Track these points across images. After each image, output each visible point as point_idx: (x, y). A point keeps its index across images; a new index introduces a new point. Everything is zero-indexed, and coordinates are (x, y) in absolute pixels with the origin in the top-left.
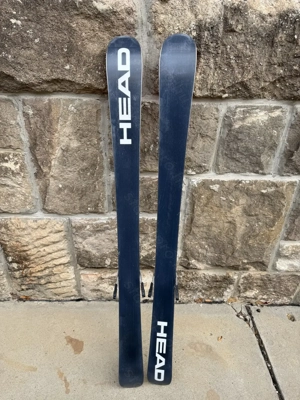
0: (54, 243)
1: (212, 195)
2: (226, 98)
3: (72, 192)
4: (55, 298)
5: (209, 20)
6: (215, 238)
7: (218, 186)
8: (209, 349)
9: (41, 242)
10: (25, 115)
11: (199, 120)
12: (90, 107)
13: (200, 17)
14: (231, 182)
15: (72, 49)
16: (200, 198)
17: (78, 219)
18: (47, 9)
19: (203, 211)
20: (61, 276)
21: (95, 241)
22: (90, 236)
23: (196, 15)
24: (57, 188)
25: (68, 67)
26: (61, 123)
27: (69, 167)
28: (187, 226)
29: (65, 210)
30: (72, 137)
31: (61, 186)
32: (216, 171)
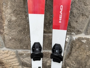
1: (82, 45)
3: (16, 40)
6: (79, 60)
7: (86, 40)
9: (7, 58)
11: (83, 5)
16: (76, 45)
17: (20, 51)
21: (28, 59)
24: (9, 39)
26: (5, 7)
27: (13, 29)
28: (67, 56)
29: (14, 48)
30: (12, 15)
31: (10, 38)
32: (85, 33)
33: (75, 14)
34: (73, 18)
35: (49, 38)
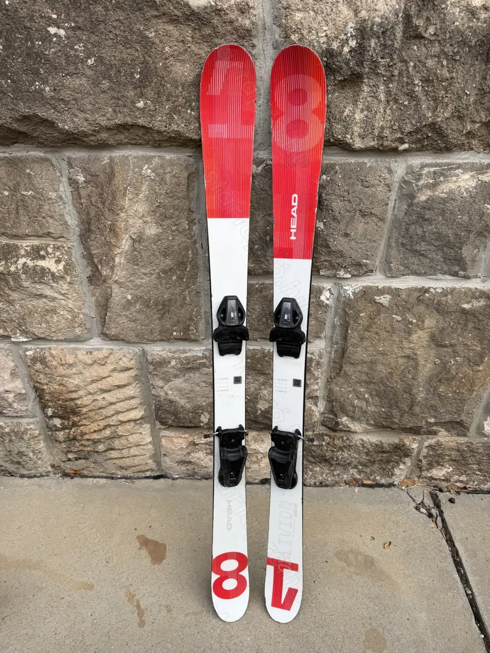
0: (119, 387)
1: (379, 312)
2: (405, 151)
3: (148, 307)
4: (120, 473)
5: (378, 20)
6: (382, 382)
7: (388, 297)
8: (369, 563)
9: (99, 385)
10: (72, 182)
11: (359, 187)
12: (176, 170)
13: (363, 14)
14: (411, 290)
15: (148, 74)
16: (358, 317)
17: (158, 350)
18: (106, 9)
19: (362, 339)
20: (130, 438)
21: (183, 385)
22: (176, 376)
23: (356, 12)
24: (123, 301)
25: (141, 104)
26: (131, 196)
27: (143, 266)
28: (335, 362)
29: (137, 336)
30: (149, 219)
31: (129, 297)
32: (385, 272)
33: (337, 214)
34: (334, 224)
35: (264, 293)
